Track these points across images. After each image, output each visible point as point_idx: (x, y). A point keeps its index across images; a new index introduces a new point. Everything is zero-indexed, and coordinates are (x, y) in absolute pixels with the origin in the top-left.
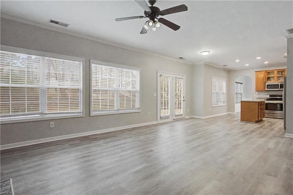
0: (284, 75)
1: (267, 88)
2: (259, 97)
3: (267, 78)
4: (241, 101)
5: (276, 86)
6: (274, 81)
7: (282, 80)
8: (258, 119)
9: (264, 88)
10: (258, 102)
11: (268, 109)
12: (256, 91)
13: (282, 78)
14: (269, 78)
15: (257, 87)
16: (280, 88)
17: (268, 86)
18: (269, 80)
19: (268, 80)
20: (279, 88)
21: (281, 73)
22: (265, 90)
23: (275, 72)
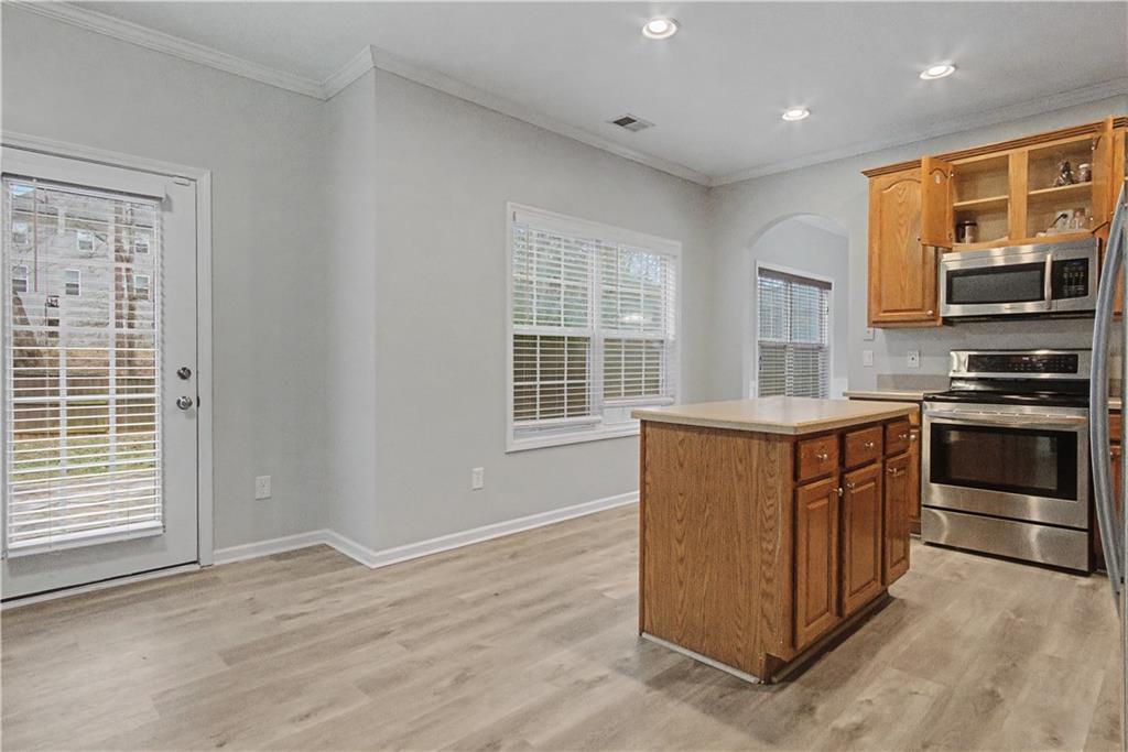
0: (1089, 179)
1: (950, 301)
2: (899, 372)
3: (949, 215)
4: (644, 423)
5: (1020, 279)
6: (1006, 238)
7: (1070, 227)
8: (793, 642)
9: (929, 301)
10: (783, 437)
11: (955, 476)
12: (874, 323)
13: (1070, 213)
14: (964, 223)
15: (876, 296)
16: (1056, 295)
17: (956, 280)
18: (968, 237)
19: (960, 237)
20: (1048, 291)
21: (1067, 168)
22: (936, 313)
23: (1018, 162)
